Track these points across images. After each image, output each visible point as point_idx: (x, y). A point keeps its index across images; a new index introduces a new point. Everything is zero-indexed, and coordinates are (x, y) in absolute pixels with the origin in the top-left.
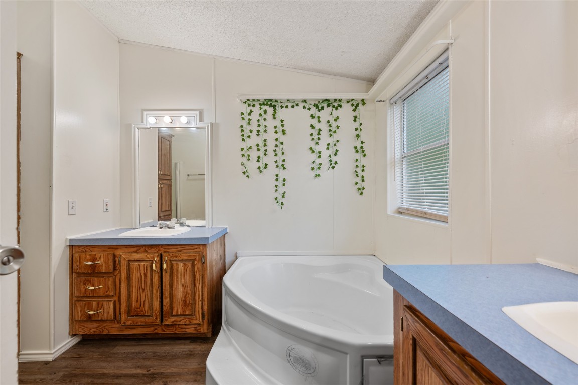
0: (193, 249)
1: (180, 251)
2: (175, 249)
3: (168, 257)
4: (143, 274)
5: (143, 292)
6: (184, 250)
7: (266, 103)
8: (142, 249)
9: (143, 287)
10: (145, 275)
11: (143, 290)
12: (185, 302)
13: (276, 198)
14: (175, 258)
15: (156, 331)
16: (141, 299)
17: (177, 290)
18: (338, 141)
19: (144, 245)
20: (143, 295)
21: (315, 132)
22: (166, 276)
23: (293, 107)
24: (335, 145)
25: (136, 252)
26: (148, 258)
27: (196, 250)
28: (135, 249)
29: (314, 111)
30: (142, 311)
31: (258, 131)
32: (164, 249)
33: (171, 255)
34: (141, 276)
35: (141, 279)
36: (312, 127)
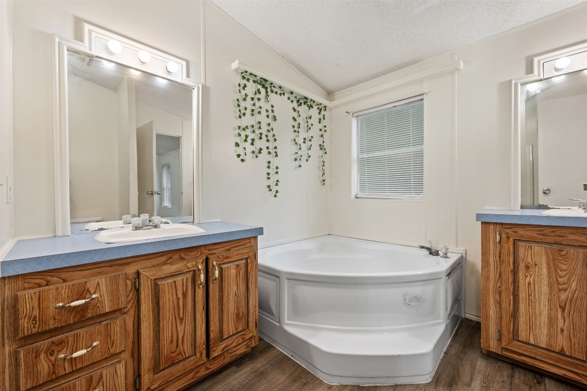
0: (244, 245)
1: (229, 250)
2: (222, 249)
3: (216, 261)
4: (180, 296)
5: (181, 323)
6: (234, 247)
7: (259, 82)
8: (176, 256)
9: (181, 316)
10: (185, 295)
11: (181, 319)
12: (238, 314)
13: (269, 186)
14: (226, 261)
15: (198, 375)
16: (178, 336)
17: (228, 303)
18: (312, 137)
19: (178, 250)
20: (181, 329)
21: (296, 124)
22: (214, 288)
23: (280, 94)
24: (310, 140)
25: (165, 263)
26: (188, 268)
27: (248, 245)
28: (163, 259)
29: (295, 104)
30: (180, 354)
31: (253, 110)
32: (209, 250)
33: (221, 257)
34: (178, 299)
35: (178, 305)
36: (294, 119)
